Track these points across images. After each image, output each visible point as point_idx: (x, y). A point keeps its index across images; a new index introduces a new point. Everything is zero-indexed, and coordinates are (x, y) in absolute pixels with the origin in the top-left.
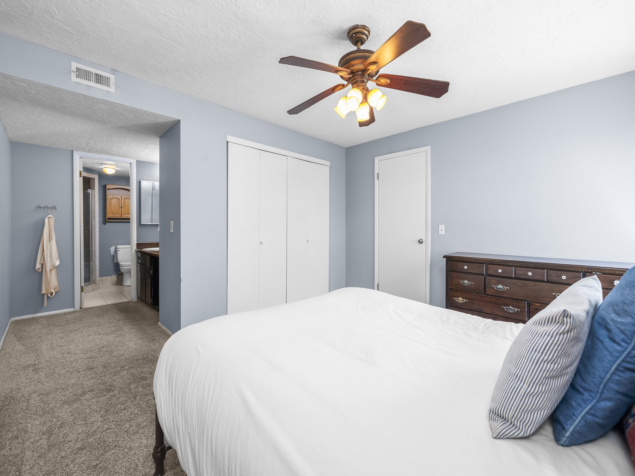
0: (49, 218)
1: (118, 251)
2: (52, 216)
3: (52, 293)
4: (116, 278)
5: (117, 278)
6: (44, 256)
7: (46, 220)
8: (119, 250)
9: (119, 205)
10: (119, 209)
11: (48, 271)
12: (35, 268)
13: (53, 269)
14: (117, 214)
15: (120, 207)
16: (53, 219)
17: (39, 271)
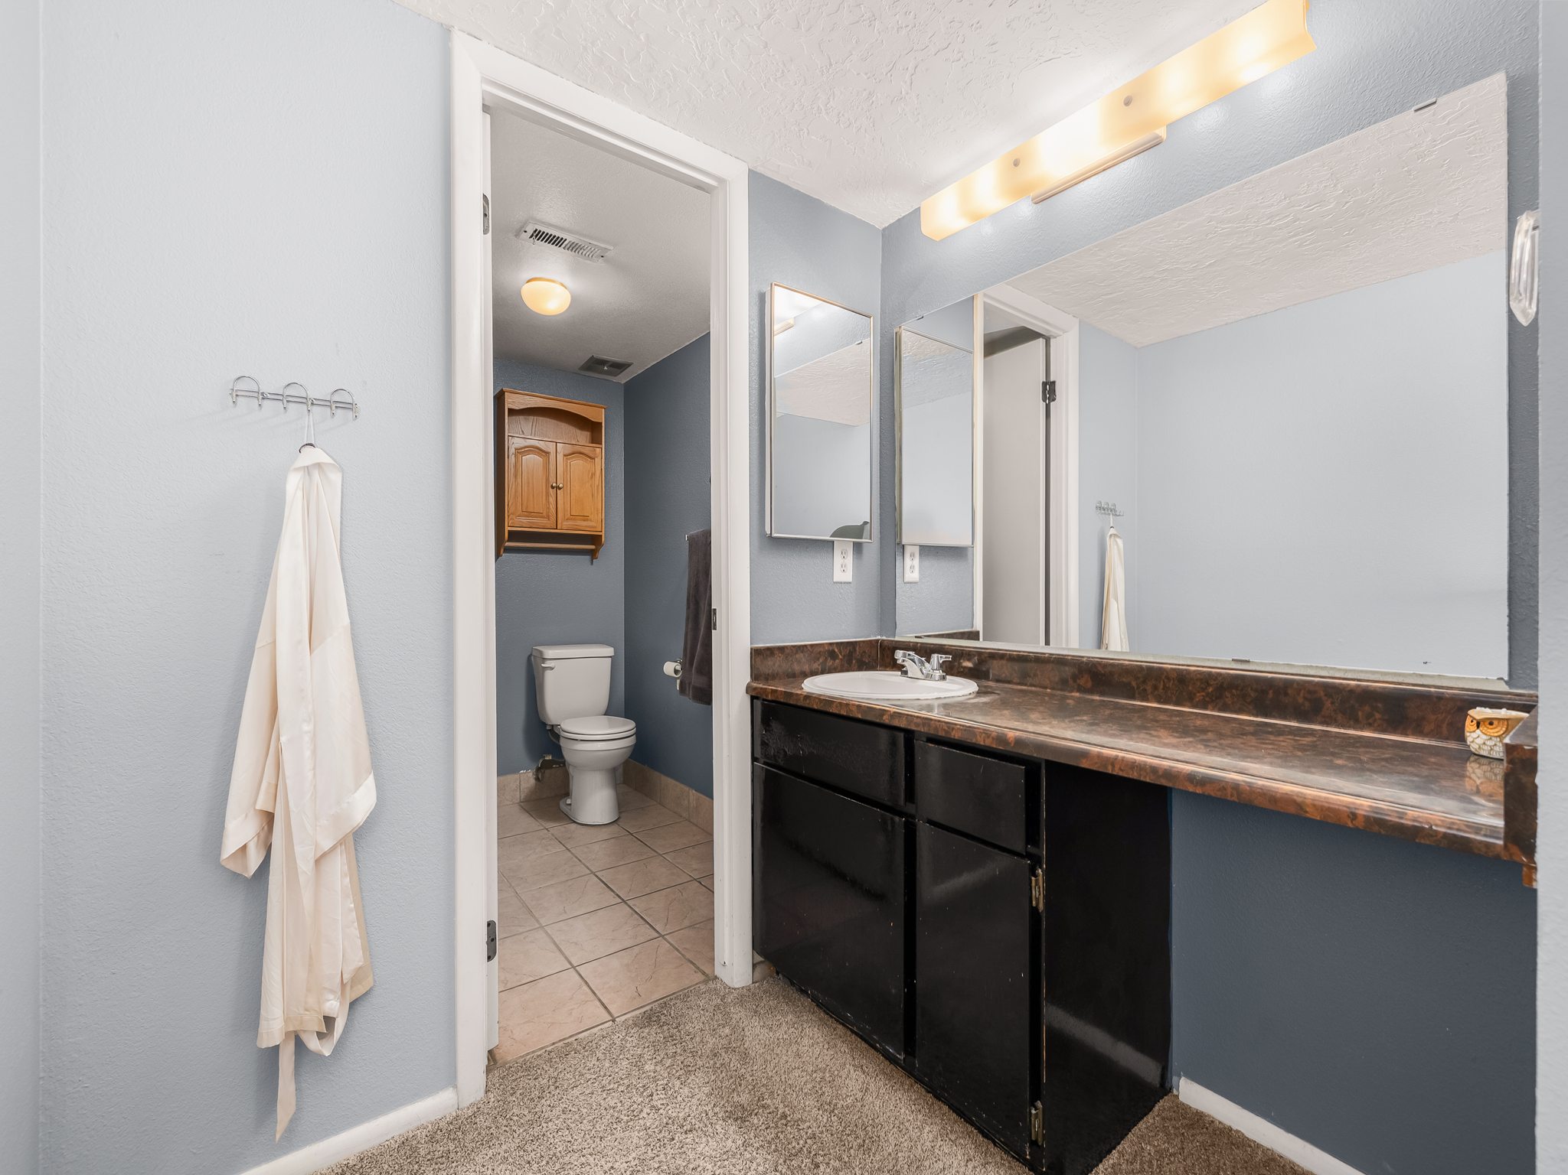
0: (307, 470)
1: (548, 674)
2: (326, 459)
3: (329, 1021)
4: (532, 781)
5: (537, 779)
6: (279, 752)
7: (293, 482)
8: (552, 669)
9: (547, 480)
10: (548, 494)
11: (305, 865)
12: (220, 855)
13: (333, 849)
14: (539, 515)
15: (553, 487)
16: (336, 478)
17: (246, 867)
